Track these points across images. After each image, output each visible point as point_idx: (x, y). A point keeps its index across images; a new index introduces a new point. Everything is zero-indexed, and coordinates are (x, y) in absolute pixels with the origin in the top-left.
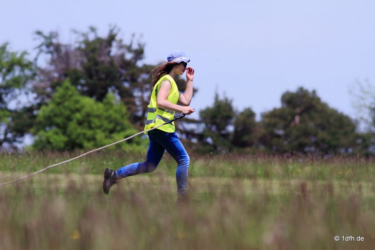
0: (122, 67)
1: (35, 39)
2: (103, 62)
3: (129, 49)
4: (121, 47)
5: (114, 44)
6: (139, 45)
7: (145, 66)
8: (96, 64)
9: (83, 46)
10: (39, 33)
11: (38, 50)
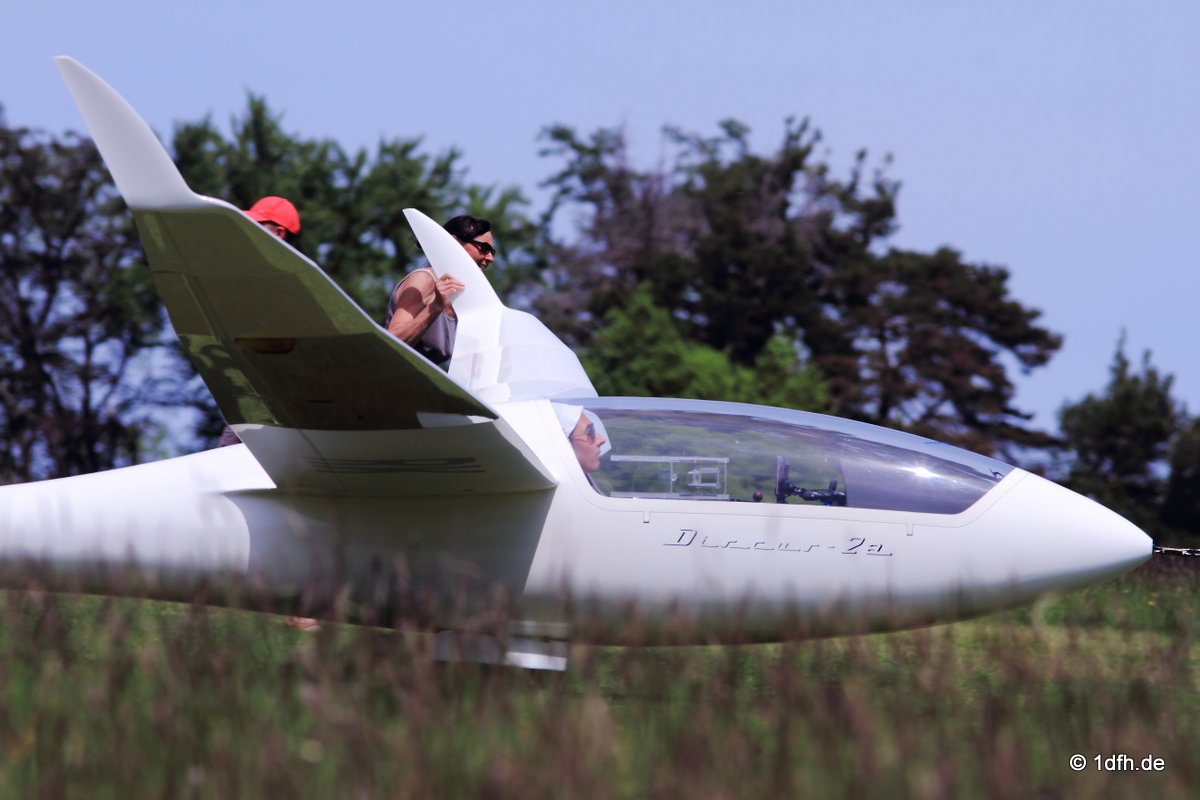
0: (821, 256)
1: (544, 153)
2: (761, 238)
3: (846, 196)
4: (821, 189)
5: (800, 180)
6: (879, 187)
7: (895, 254)
8: (740, 240)
9: (700, 183)
10: (562, 135)
11: (554, 189)
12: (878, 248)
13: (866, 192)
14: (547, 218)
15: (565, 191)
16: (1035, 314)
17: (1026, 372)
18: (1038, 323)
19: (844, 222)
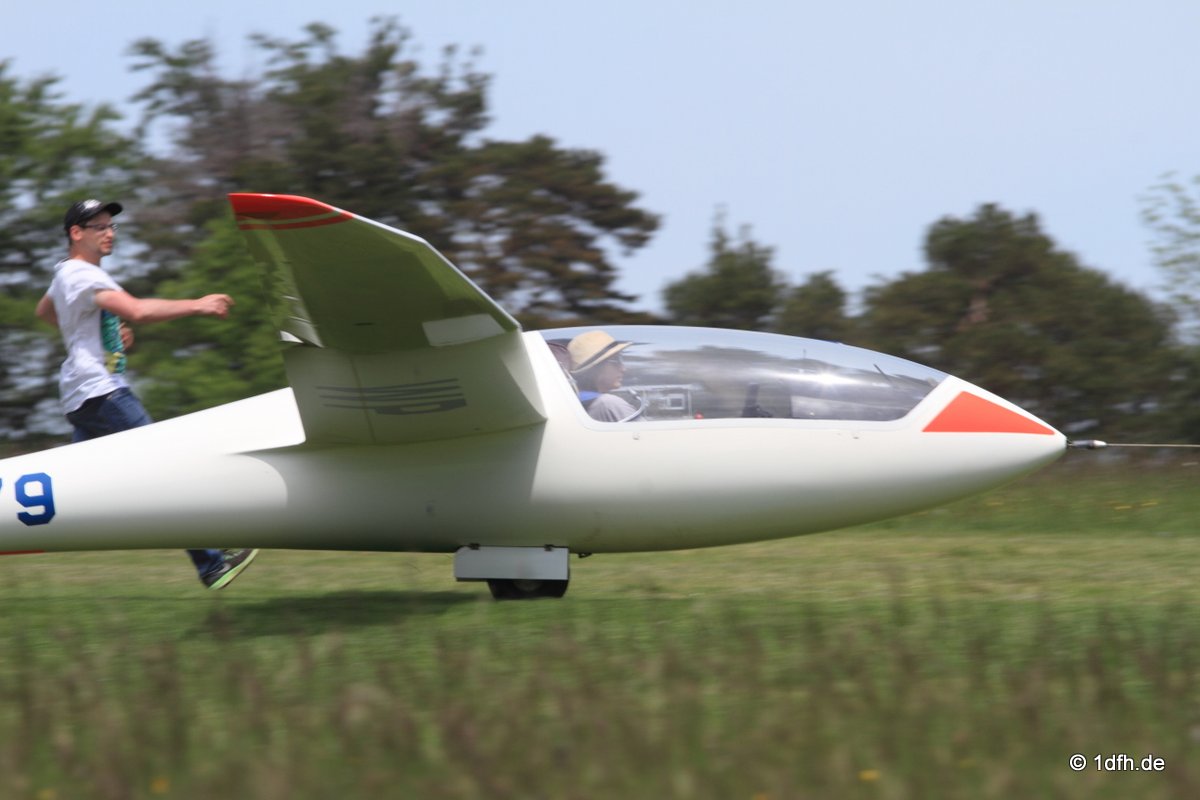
0: (417, 155)
1: (137, 68)
2: (354, 139)
3: (436, 91)
4: (411, 87)
5: (390, 79)
6: (469, 80)
7: (491, 146)
9: (291, 87)
10: (148, 48)
11: (144, 104)
12: (472, 141)
13: (457, 87)
14: (140, 132)
15: (158, 104)
16: (631, 196)
17: (627, 254)
18: (636, 205)
19: (436, 117)
